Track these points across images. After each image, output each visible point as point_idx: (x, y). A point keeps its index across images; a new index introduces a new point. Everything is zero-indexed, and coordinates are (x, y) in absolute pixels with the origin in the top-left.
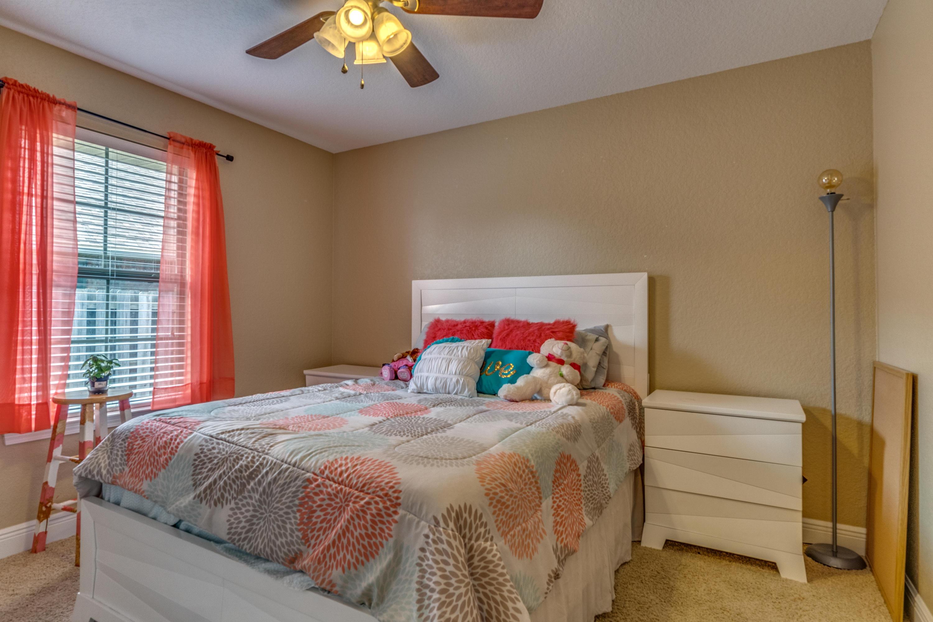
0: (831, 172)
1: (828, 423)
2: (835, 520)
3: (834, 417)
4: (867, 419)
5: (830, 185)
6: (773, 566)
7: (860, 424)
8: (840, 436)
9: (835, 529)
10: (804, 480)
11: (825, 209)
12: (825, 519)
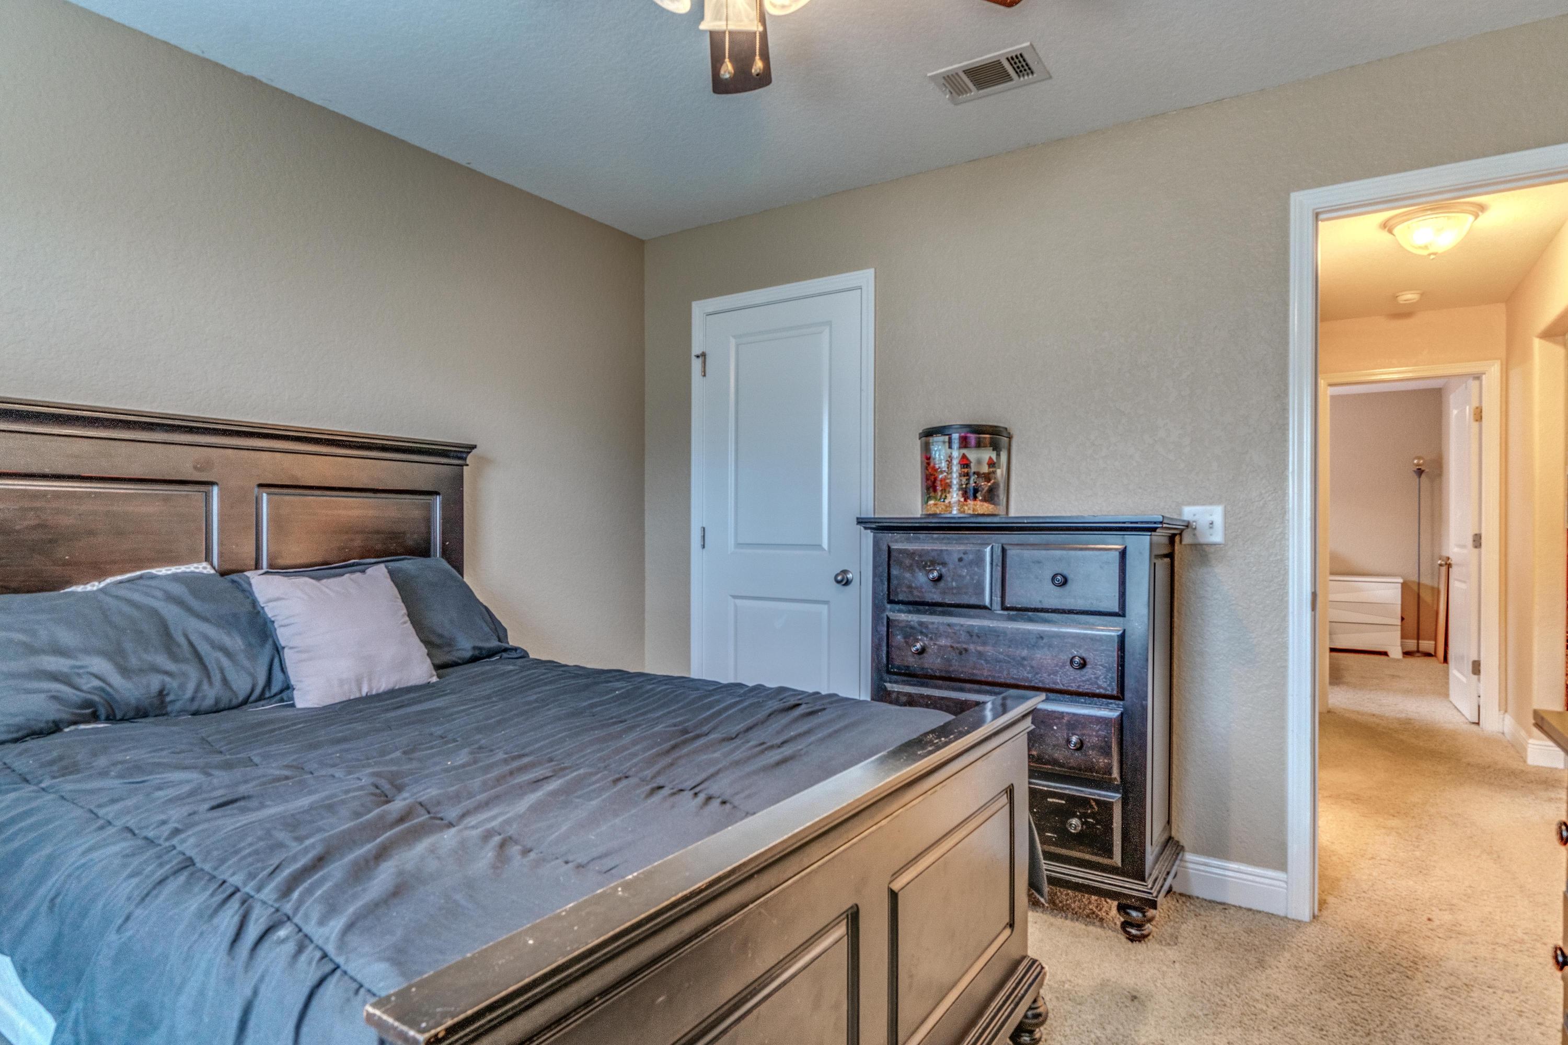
0: (1419, 458)
1: (1416, 588)
2: (1418, 639)
3: (1419, 584)
4: (1436, 585)
5: (1418, 465)
6: (1385, 654)
7: (1433, 588)
8: (1421, 594)
9: (1418, 643)
10: (1403, 619)
11: (1416, 477)
12: (1413, 639)
